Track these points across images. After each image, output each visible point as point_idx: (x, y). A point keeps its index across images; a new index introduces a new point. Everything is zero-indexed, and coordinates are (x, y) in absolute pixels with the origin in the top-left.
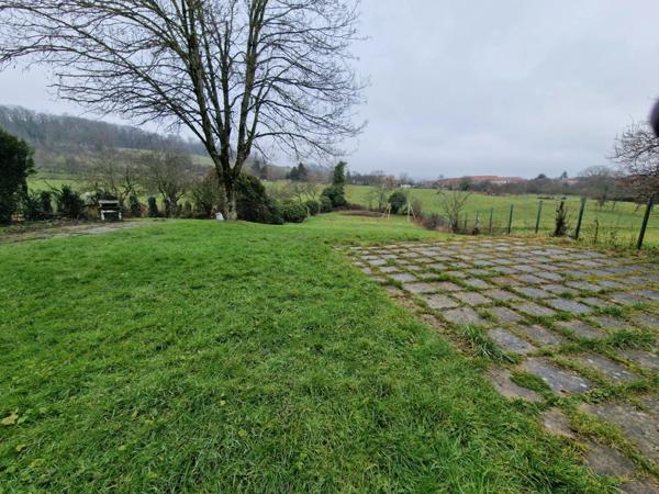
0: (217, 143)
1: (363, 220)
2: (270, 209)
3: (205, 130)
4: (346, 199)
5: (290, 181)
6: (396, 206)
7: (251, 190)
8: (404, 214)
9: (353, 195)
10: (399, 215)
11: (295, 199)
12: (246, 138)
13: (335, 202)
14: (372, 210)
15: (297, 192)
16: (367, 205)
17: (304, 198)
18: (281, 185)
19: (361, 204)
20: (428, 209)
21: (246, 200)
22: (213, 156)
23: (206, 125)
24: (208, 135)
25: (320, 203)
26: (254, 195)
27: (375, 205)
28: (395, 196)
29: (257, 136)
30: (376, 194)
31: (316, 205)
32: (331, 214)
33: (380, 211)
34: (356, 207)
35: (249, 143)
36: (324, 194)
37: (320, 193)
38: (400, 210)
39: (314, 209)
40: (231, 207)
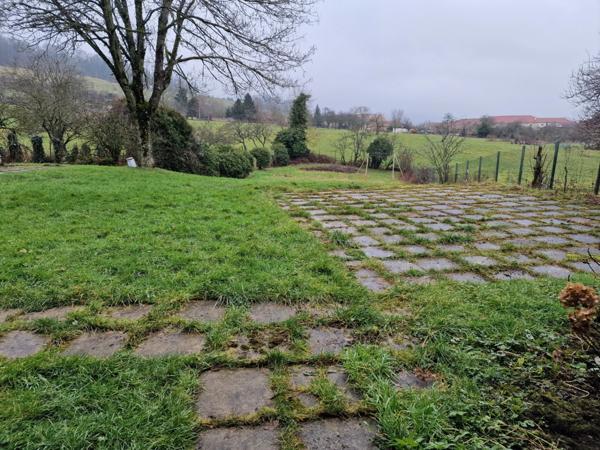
0: (128, 67)
1: (330, 177)
2: (201, 159)
3: (112, 52)
4: (309, 147)
5: (232, 120)
6: (378, 157)
7: (172, 131)
8: (388, 169)
9: (319, 141)
10: (382, 170)
11: (237, 146)
12: (165, 61)
13: (293, 151)
14: (344, 164)
15: (241, 136)
16: (338, 157)
17: (250, 145)
18: (217, 125)
19: (329, 154)
20: (419, 162)
21: (166, 145)
22: (123, 85)
23: (113, 46)
24: (116, 57)
25: (272, 153)
26: (178, 137)
27: (349, 156)
28: (376, 143)
29: (180, 60)
30: (350, 140)
31: (265, 154)
32: (287, 168)
33: (356, 165)
34: (323, 159)
35: (170, 69)
36: (277, 140)
37: (272, 138)
38: (384, 164)
39: (262, 161)
40: (146, 150)
